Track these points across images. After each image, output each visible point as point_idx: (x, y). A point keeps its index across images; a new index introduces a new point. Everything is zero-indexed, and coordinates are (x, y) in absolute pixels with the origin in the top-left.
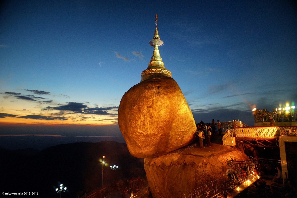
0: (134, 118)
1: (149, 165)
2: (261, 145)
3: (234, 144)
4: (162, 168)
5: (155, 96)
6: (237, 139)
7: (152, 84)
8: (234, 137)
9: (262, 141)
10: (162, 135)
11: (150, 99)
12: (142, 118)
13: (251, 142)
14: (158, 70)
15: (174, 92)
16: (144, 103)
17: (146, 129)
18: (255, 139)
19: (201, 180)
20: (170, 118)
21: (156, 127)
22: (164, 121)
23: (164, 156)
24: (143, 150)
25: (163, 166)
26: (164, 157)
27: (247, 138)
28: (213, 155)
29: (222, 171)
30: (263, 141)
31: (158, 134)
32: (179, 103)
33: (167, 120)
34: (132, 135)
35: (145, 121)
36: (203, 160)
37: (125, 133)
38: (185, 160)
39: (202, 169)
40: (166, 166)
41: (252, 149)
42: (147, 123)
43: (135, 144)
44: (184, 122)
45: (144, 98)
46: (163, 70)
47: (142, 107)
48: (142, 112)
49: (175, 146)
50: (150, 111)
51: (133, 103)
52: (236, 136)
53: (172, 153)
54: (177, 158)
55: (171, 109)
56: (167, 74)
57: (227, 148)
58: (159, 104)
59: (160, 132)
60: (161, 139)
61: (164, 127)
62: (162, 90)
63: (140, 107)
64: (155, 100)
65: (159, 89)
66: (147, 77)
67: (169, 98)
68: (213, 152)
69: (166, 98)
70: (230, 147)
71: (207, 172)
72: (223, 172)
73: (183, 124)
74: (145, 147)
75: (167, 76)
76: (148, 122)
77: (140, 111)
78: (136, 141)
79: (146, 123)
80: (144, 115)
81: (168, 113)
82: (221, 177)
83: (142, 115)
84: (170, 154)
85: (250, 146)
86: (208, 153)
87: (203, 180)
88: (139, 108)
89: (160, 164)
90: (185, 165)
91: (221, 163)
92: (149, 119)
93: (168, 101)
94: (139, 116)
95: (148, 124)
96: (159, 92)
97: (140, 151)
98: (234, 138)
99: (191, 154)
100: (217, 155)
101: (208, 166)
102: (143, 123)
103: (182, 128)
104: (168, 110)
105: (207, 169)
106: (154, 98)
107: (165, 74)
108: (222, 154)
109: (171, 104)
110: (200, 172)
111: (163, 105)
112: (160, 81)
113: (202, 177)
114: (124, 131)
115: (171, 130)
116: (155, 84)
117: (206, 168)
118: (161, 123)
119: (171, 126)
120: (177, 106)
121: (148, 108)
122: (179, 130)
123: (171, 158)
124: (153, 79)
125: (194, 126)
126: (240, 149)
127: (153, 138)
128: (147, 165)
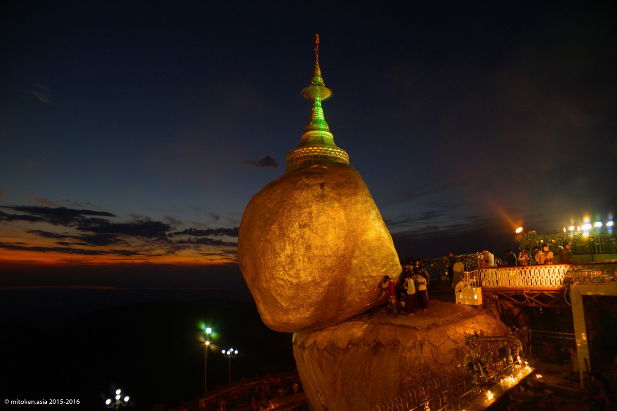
0: (271, 250)
1: (302, 346)
2: (534, 302)
3: (480, 302)
4: (330, 353)
5: (315, 202)
6: (486, 291)
7: (308, 178)
8: (480, 286)
9: (536, 294)
10: (329, 285)
11: (305, 210)
12: (289, 249)
13: (513, 297)
14: (321, 150)
15: (354, 194)
16: (292, 218)
17: (297, 271)
18: (522, 291)
19: (412, 378)
20: (346, 249)
21: (317, 267)
22: (335, 256)
23: (335, 327)
24: (290, 316)
25: (332, 348)
26: (334, 330)
27: (505, 289)
28: (436, 325)
29: (455, 358)
30: (538, 295)
31: (323, 282)
32: (364, 218)
33: (341, 252)
34: (267, 285)
35: (294, 254)
36: (416, 335)
37: (252, 281)
38: (378, 336)
39: (414, 354)
40: (338, 347)
41: (516, 311)
42: (299, 260)
43: (273, 303)
44: (376, 256)
45: (292, 207)
46: (331, 149)
47: (288, 226)
48: (287, 236)
49: (358, 306)
50: (304, 234)
51: (270, 218)
52: (484, 284)
53: (351, 321)
54: (362, 332)
55: (348, 230)
56: (340, 158)
57: (464, 309)
58: (322, 219)
59: (326, 277)
60: (328, 292)
61: (335, 268)
62: (329, 190)
63: (284, 225)
64: (315, 212)
65: (323, 189)
66: (298, 164)
67: (345, 207)
68: (437, 319)
69: (338, 207)
70: (471, 308)
71: (425, 361)
72: (458, 360)
73: (373, 260)
74: (296, 309)
75: (339, 162)
76: (300, 257)
77: (283, 235)
78: (277, 297)
79: (296, 260)
80: (292, 242)
81: (342, 239)
82: (452, 371)
83: (287, 244)
84: (348, 324)
85: (511, 306)
86: (426, 321)
87: (415, 378)
88: (281, 228)
89: (325, 346)
90: (377, 347)
91: (453, 341)
92: (302, 250)
93: (342, 214)
94: (282, 244)
95: (302, 260)
96: (323, 196)
97: (285, 318)
98: (479, 290)
99: (391, 324)
100: (445, 324)
101: (426, 348)
102: (289, 259)
103: (372, 270)
104: (341, 231)
105: (424, 355)
106: (313, 208)
107: (335, 158)
108: (454, 322)
109: (349, 220)
110: (410, 361)
111: (333, 221)
112: (325, 172)
113: (414, 371)
114: (250, 276)
115: (349, 273)
116: (314, 179)
117: (422, 352)
118: (327, 259)
119: (348, 266)
120: (361, 224)
121: (300, 227)
122: (366, 274)
123: (350, 332)
124: (310, 168)
125: (397, 265)
126: (490, 311)
127: (310, 290)
128: (300, 347)
